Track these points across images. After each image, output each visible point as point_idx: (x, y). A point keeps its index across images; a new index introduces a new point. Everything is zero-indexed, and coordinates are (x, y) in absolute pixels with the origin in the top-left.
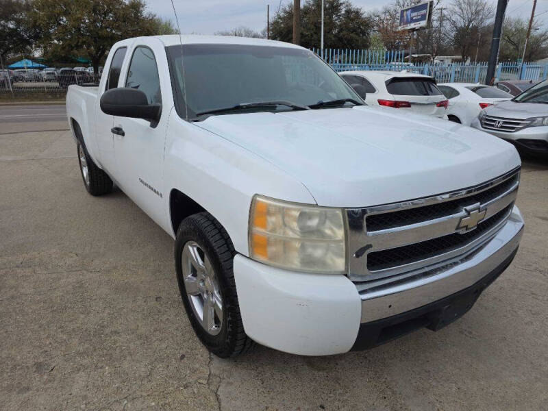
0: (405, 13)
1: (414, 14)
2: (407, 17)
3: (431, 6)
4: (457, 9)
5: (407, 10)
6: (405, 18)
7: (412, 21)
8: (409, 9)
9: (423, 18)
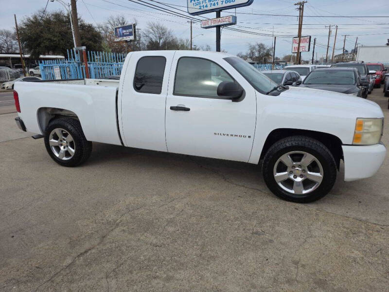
0: (118, 29)
1: (124, 31)
2: (120, 32)
3: (134, 27)
4: (151, 30)
5: (119, 28)
6: (119, 32)
7: (123, 35)
8: (120, 27)
9: (130, 34)
